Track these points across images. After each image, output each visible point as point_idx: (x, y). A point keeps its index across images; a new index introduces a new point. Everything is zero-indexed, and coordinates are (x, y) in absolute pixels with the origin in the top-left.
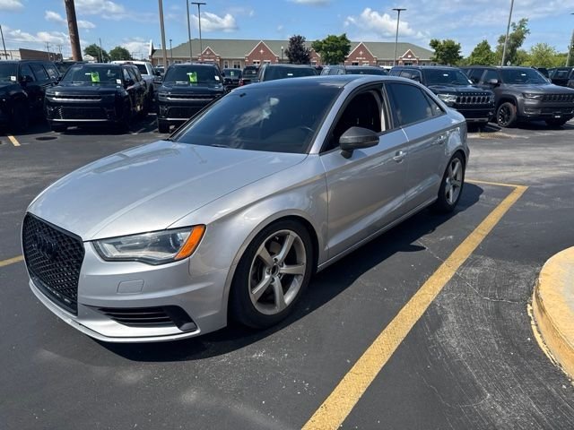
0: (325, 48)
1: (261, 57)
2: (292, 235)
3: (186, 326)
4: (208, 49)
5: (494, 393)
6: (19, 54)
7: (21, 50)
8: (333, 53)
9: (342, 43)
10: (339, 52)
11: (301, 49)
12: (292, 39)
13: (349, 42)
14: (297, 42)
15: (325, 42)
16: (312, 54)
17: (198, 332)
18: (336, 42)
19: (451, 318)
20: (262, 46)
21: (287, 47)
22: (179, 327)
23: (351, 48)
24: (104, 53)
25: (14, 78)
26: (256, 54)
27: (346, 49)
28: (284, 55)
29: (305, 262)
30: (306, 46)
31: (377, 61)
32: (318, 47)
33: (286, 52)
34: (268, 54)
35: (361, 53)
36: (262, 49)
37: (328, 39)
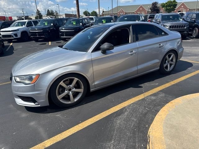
0: (166, 6)
1: (141, 11)
2: (76, 79)
3: (36, 103)
4: (122, 10)
5: (115, 142)
6: (65, 15)
7: (65, 14)
8: (169, 8)
9: (173, 4)
10: (172, 7)
11: (156, 7)
12: (153, 3)
13: (177, 2)
14: (155, 5)
15: (166, 3)
16: (161, 9)
17: (39, 106)
18: (171, 3)
19: (126, 114)
20: (141, 7)
21: (151, 6)
22: (34, 103)
23: (177, 5)
24: (89, 13)
25: (52, 24)
26: (139, 10)
27: (175, 6)
28: (149, 10)
29: (83, 88)
30: (158, 5)
31: (189, 10)
32: (163, 5)
33: (150, 8)
34: (143, 10)
35: (182, 6)
36: (141, 8)
37: (168, 2)
